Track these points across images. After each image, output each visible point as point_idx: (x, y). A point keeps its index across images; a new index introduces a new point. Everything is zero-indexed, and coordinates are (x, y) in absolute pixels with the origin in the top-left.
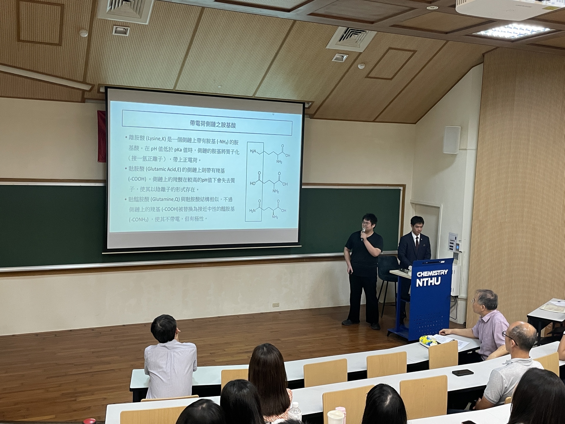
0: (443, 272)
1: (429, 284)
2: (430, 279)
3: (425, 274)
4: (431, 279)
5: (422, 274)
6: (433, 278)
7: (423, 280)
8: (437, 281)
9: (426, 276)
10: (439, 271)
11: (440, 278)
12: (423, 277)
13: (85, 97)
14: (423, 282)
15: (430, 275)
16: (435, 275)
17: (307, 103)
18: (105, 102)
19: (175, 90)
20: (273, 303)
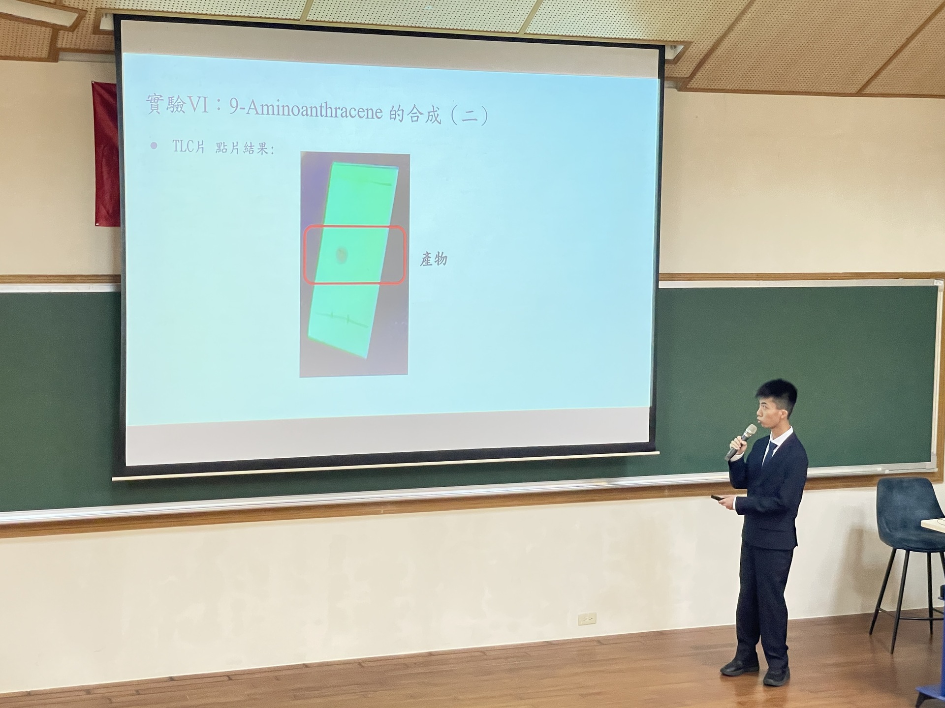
13: (59, 46)
17: (671, 46)
18: (113, 58)
19: (307, 21)
20: (579, 614)
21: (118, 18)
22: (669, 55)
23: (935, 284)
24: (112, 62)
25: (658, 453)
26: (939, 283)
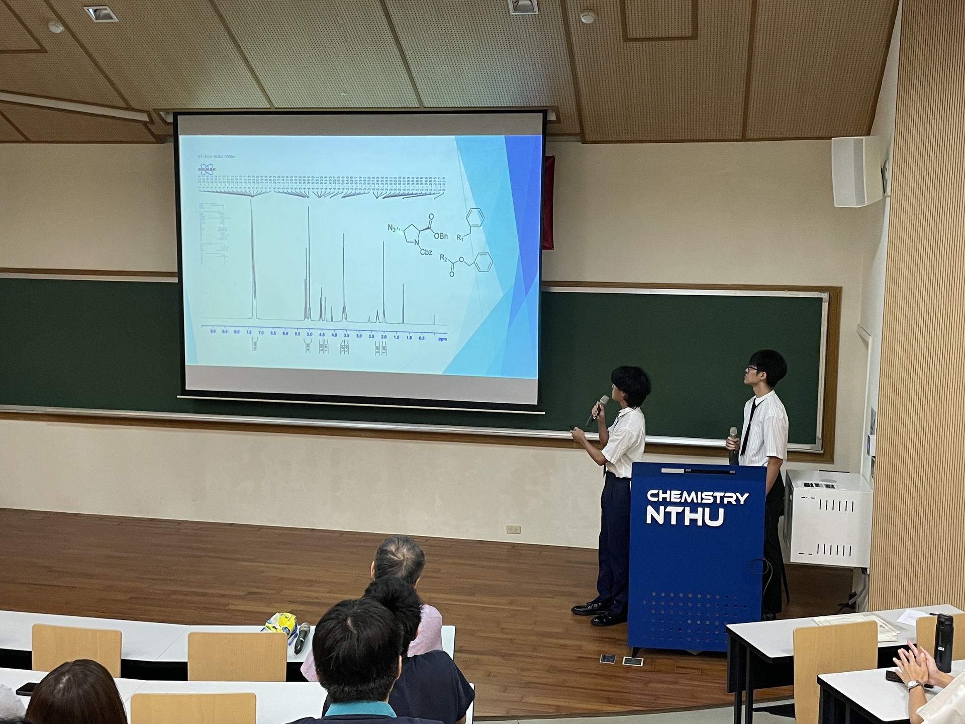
0: (732, 497)
1: (687, 523)
2: (687, 509)
3: (674, 495)
4: (694, 511)
5: (662, 495)
6: (700, 510)
7: (667, 510)
8: (714, 517)
9: (673, 500)
10: (719, 495)
11: (721, 511)
12: (665, 503)
13: (156, 134)
14: (668, 515)
15: (689, 500)
16: (704, 501)
19: (275, 108)
20: (509, 525)
21: (176, 114)
22: (552, 117)
23: (819, 296)
24: (171, 142)
25: (544, 413)
26: (825, 296)
